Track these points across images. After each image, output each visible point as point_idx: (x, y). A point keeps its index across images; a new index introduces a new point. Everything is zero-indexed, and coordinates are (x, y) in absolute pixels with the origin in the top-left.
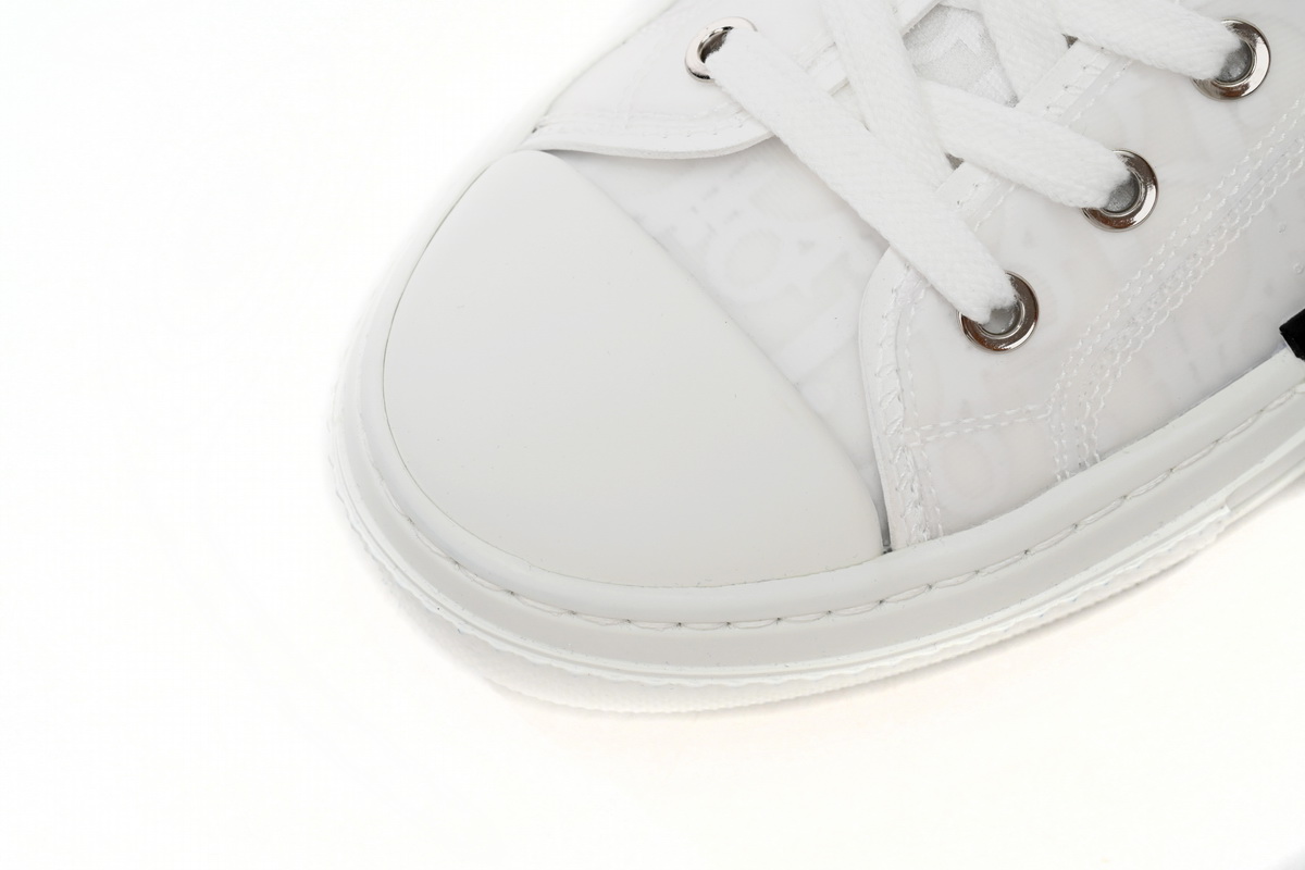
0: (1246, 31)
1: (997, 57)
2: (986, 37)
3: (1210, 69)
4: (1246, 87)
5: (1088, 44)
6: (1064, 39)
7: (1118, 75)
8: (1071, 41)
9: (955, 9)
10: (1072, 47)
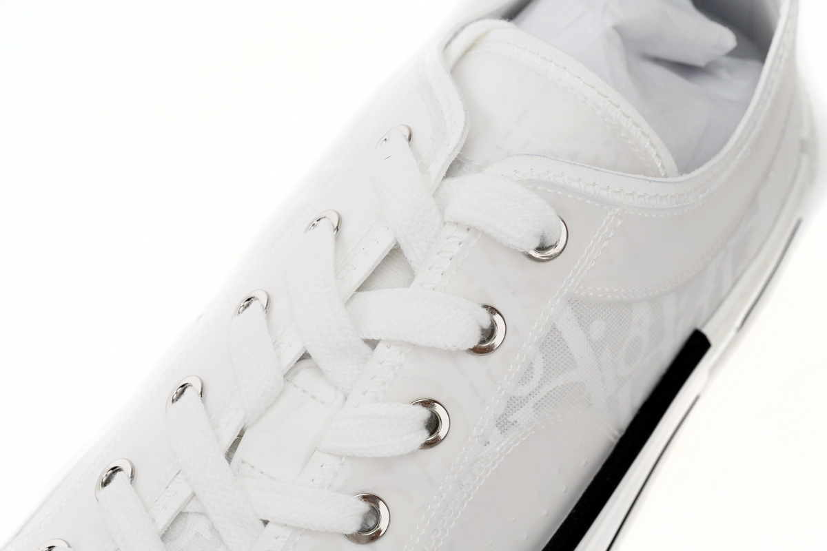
0: (372, 499)
1: (222, 540)
2: (213, 528)
3: (354, 526)
4: (379, 532)
5: (276, 523)
6: (261, 522)
7: (298, 539)
8: (266, 522)
9: (192, 513)
10: (267, 526)
